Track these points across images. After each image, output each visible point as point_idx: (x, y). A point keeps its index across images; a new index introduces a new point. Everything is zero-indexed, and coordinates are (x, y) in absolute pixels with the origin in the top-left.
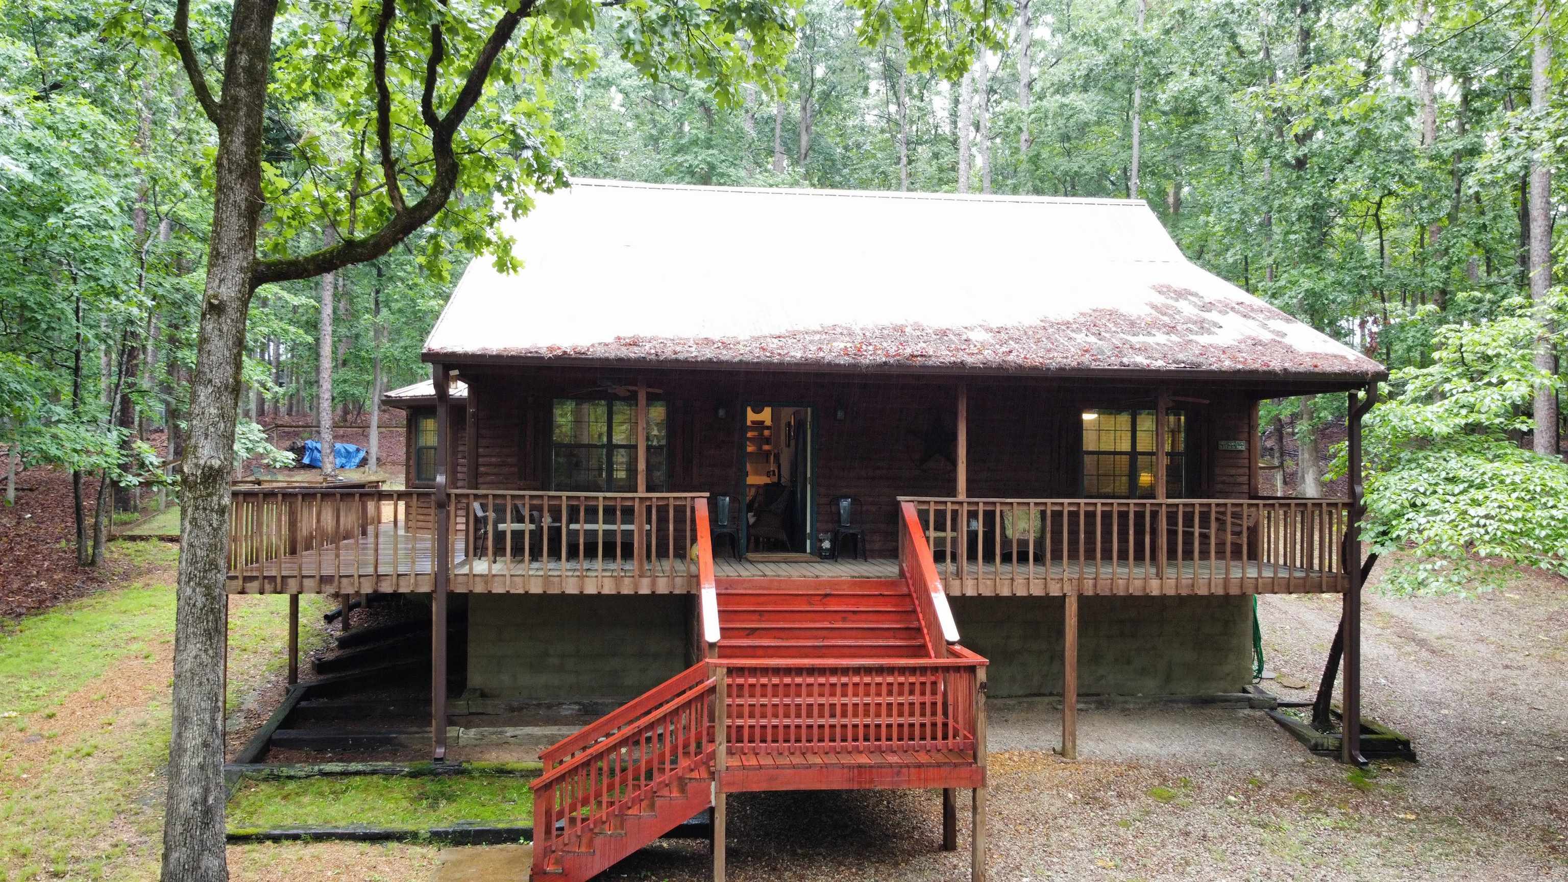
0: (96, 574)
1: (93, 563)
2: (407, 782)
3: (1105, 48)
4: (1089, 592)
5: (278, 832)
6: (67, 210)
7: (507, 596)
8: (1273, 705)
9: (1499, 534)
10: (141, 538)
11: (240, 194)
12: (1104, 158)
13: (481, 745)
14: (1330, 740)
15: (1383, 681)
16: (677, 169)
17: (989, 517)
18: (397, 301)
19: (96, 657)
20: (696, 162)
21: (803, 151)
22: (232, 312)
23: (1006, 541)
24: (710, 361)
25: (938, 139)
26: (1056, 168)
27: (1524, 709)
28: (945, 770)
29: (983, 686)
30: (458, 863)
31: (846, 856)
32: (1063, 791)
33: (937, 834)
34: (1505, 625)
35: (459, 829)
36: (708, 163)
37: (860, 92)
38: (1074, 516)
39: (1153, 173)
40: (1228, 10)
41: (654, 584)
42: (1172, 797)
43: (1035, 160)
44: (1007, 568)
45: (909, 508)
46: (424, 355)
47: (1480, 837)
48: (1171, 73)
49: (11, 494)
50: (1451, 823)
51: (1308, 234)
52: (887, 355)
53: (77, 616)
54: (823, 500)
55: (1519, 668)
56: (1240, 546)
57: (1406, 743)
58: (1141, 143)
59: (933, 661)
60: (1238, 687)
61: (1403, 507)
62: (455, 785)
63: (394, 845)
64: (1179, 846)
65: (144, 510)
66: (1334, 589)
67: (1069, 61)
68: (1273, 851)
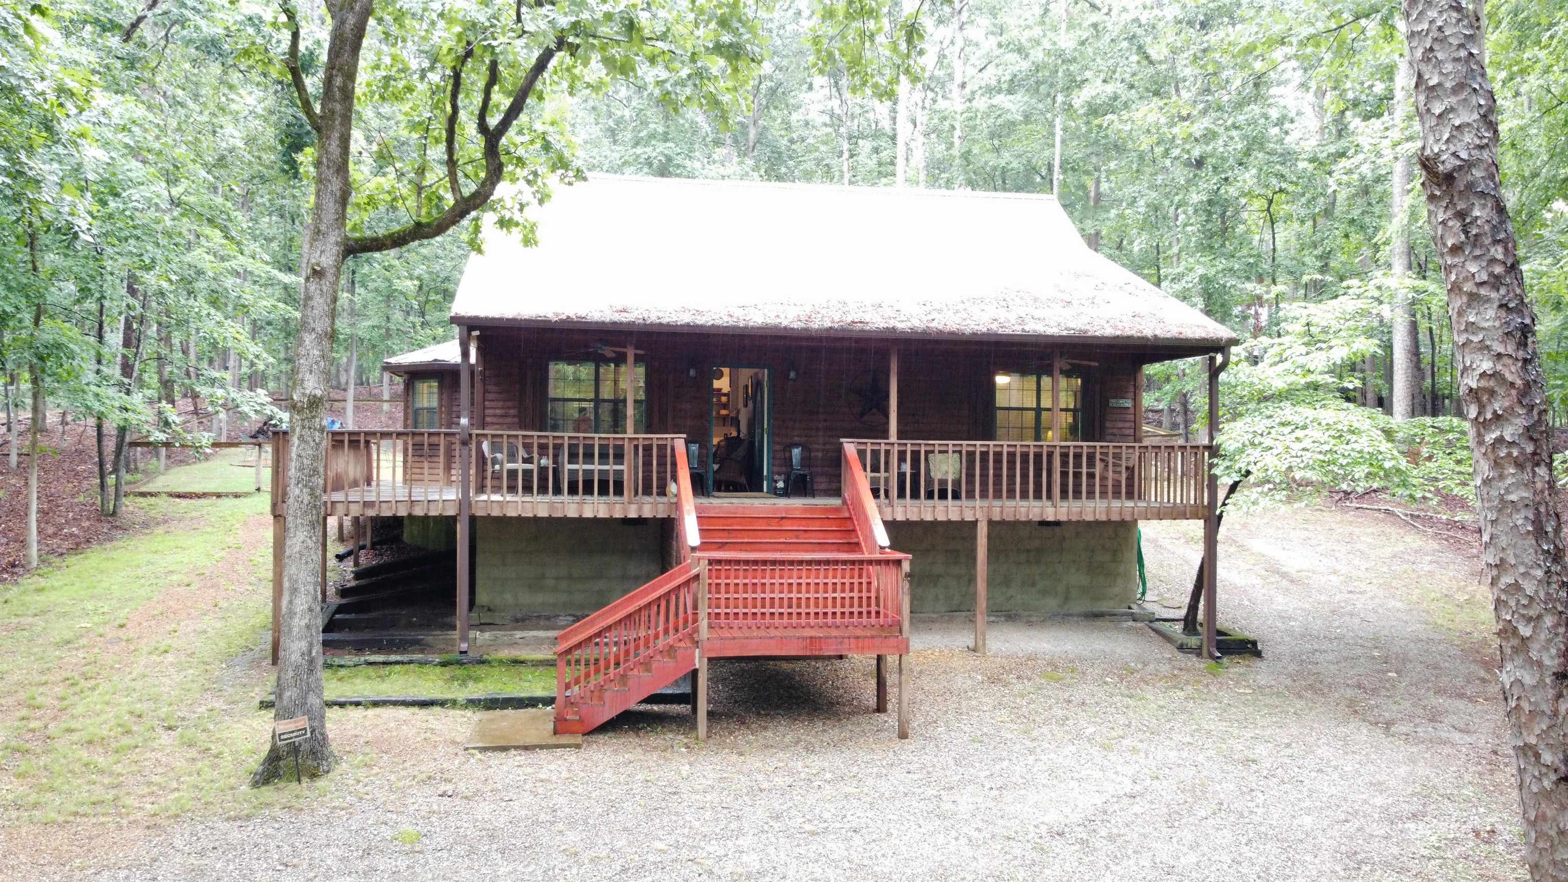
0: (118, 524)
1: (114, 513)
2: (438, 670)
3: (1027, 56)
4: (997, 518)
5: (343, 699)
6: (124, 195)
7: (519, 519)
8: (1152, 620)
9: (1311, 462)
10: (151, 495)
11: (335, 185)
12: (1029, 155)
13: (495, 644)
14: (1193, 641)
15: (1246, 603)
16: (635, 160)
17: (916, 455)
18: (374, 280)
19: (143, 586)
20: (654, 154)
21: (751, 144)
22: (330, 277)
23: (929, 481)
24: (688, 325)
25: (877, 134)
26: (986, 163)
27: (1357, 621)
28: (877, 641)
29: (908, 575)
30: (491, 721)
31: (799, 715)
32: (973, 674)
33: (873, 702)
34: (1356, 562)
35: (489, 697)
36: (666, 156)
37: (805, 87)
38: (984, 455)
39: (1073, 169)
40: (1136, 25)
41: (640, 509)
42: (1061, 679)
43: (966, 156)
44: (930, 503)
45: (850, 447)
46: (452, 318)
47: (1300, 704)
48: (1087, 80)
49: (14, 459)
50: (1278, 694)
51: (1203, 226)
52: (833, 322)
53: (114, 554)
54: (778, 447)
55: (1361, 593)
56: (1120, 482)
57: (1254, 643)
58: (1063, 142)
59: (866, 556)
60: (1126, 605)
61: (1244, 445)
62: (481, 670)
63: (437, 709)
64: (1062, 709)
65: (145, 472)
66: (1195, 516)
67: (997, 66)
68: (1135, 712)
